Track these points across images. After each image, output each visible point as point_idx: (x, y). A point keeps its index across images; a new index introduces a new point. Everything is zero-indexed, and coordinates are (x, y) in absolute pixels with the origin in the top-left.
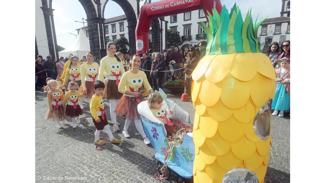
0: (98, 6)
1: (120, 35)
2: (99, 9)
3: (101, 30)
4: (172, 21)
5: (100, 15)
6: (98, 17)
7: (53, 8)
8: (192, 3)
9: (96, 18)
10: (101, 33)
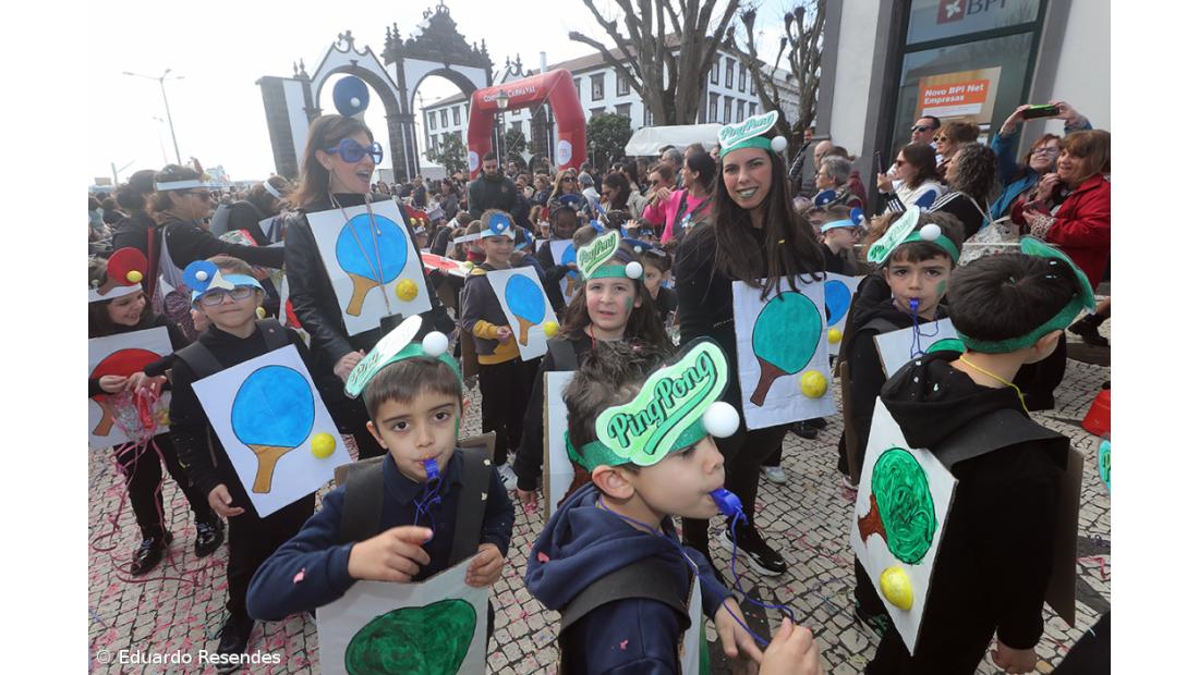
0: (401, 94)
1: (513, 123)
2: (404, 98)
3: (408, 134)
4: (621, 92)
5: (405, 108)
6: (401, 112)
7: (322, 107)
8: (533, 94)
9: (398, 115)
10: (409, 140)
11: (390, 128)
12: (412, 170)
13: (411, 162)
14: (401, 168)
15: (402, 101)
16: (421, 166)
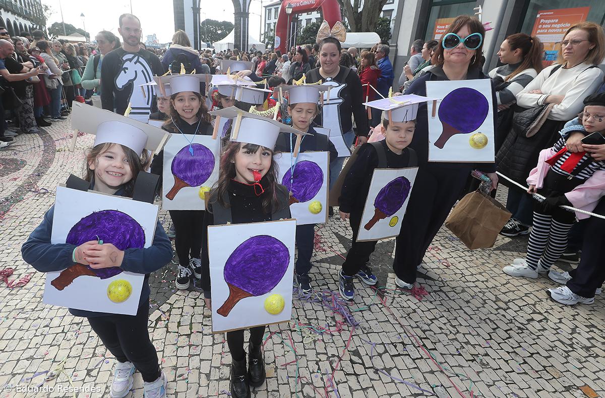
3: (244, 24)
5: (244, 9)
6: (242, 11)
8: (313, 5)
9: (240, 13)
10: (244, 28)
11: (236, 20)
12: (244, 45)
13: (244, 41)
14: (238, 43)
15: (243, 4)
16: (249, 43)
